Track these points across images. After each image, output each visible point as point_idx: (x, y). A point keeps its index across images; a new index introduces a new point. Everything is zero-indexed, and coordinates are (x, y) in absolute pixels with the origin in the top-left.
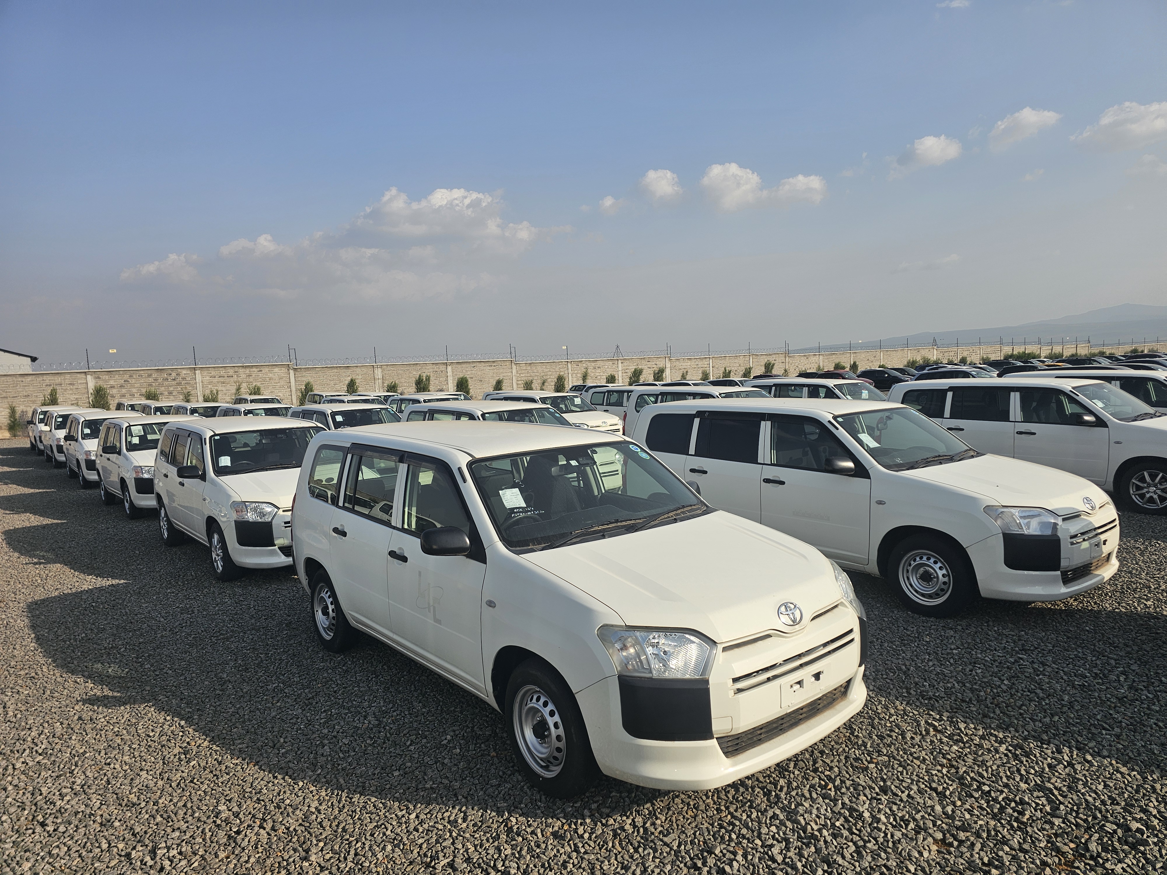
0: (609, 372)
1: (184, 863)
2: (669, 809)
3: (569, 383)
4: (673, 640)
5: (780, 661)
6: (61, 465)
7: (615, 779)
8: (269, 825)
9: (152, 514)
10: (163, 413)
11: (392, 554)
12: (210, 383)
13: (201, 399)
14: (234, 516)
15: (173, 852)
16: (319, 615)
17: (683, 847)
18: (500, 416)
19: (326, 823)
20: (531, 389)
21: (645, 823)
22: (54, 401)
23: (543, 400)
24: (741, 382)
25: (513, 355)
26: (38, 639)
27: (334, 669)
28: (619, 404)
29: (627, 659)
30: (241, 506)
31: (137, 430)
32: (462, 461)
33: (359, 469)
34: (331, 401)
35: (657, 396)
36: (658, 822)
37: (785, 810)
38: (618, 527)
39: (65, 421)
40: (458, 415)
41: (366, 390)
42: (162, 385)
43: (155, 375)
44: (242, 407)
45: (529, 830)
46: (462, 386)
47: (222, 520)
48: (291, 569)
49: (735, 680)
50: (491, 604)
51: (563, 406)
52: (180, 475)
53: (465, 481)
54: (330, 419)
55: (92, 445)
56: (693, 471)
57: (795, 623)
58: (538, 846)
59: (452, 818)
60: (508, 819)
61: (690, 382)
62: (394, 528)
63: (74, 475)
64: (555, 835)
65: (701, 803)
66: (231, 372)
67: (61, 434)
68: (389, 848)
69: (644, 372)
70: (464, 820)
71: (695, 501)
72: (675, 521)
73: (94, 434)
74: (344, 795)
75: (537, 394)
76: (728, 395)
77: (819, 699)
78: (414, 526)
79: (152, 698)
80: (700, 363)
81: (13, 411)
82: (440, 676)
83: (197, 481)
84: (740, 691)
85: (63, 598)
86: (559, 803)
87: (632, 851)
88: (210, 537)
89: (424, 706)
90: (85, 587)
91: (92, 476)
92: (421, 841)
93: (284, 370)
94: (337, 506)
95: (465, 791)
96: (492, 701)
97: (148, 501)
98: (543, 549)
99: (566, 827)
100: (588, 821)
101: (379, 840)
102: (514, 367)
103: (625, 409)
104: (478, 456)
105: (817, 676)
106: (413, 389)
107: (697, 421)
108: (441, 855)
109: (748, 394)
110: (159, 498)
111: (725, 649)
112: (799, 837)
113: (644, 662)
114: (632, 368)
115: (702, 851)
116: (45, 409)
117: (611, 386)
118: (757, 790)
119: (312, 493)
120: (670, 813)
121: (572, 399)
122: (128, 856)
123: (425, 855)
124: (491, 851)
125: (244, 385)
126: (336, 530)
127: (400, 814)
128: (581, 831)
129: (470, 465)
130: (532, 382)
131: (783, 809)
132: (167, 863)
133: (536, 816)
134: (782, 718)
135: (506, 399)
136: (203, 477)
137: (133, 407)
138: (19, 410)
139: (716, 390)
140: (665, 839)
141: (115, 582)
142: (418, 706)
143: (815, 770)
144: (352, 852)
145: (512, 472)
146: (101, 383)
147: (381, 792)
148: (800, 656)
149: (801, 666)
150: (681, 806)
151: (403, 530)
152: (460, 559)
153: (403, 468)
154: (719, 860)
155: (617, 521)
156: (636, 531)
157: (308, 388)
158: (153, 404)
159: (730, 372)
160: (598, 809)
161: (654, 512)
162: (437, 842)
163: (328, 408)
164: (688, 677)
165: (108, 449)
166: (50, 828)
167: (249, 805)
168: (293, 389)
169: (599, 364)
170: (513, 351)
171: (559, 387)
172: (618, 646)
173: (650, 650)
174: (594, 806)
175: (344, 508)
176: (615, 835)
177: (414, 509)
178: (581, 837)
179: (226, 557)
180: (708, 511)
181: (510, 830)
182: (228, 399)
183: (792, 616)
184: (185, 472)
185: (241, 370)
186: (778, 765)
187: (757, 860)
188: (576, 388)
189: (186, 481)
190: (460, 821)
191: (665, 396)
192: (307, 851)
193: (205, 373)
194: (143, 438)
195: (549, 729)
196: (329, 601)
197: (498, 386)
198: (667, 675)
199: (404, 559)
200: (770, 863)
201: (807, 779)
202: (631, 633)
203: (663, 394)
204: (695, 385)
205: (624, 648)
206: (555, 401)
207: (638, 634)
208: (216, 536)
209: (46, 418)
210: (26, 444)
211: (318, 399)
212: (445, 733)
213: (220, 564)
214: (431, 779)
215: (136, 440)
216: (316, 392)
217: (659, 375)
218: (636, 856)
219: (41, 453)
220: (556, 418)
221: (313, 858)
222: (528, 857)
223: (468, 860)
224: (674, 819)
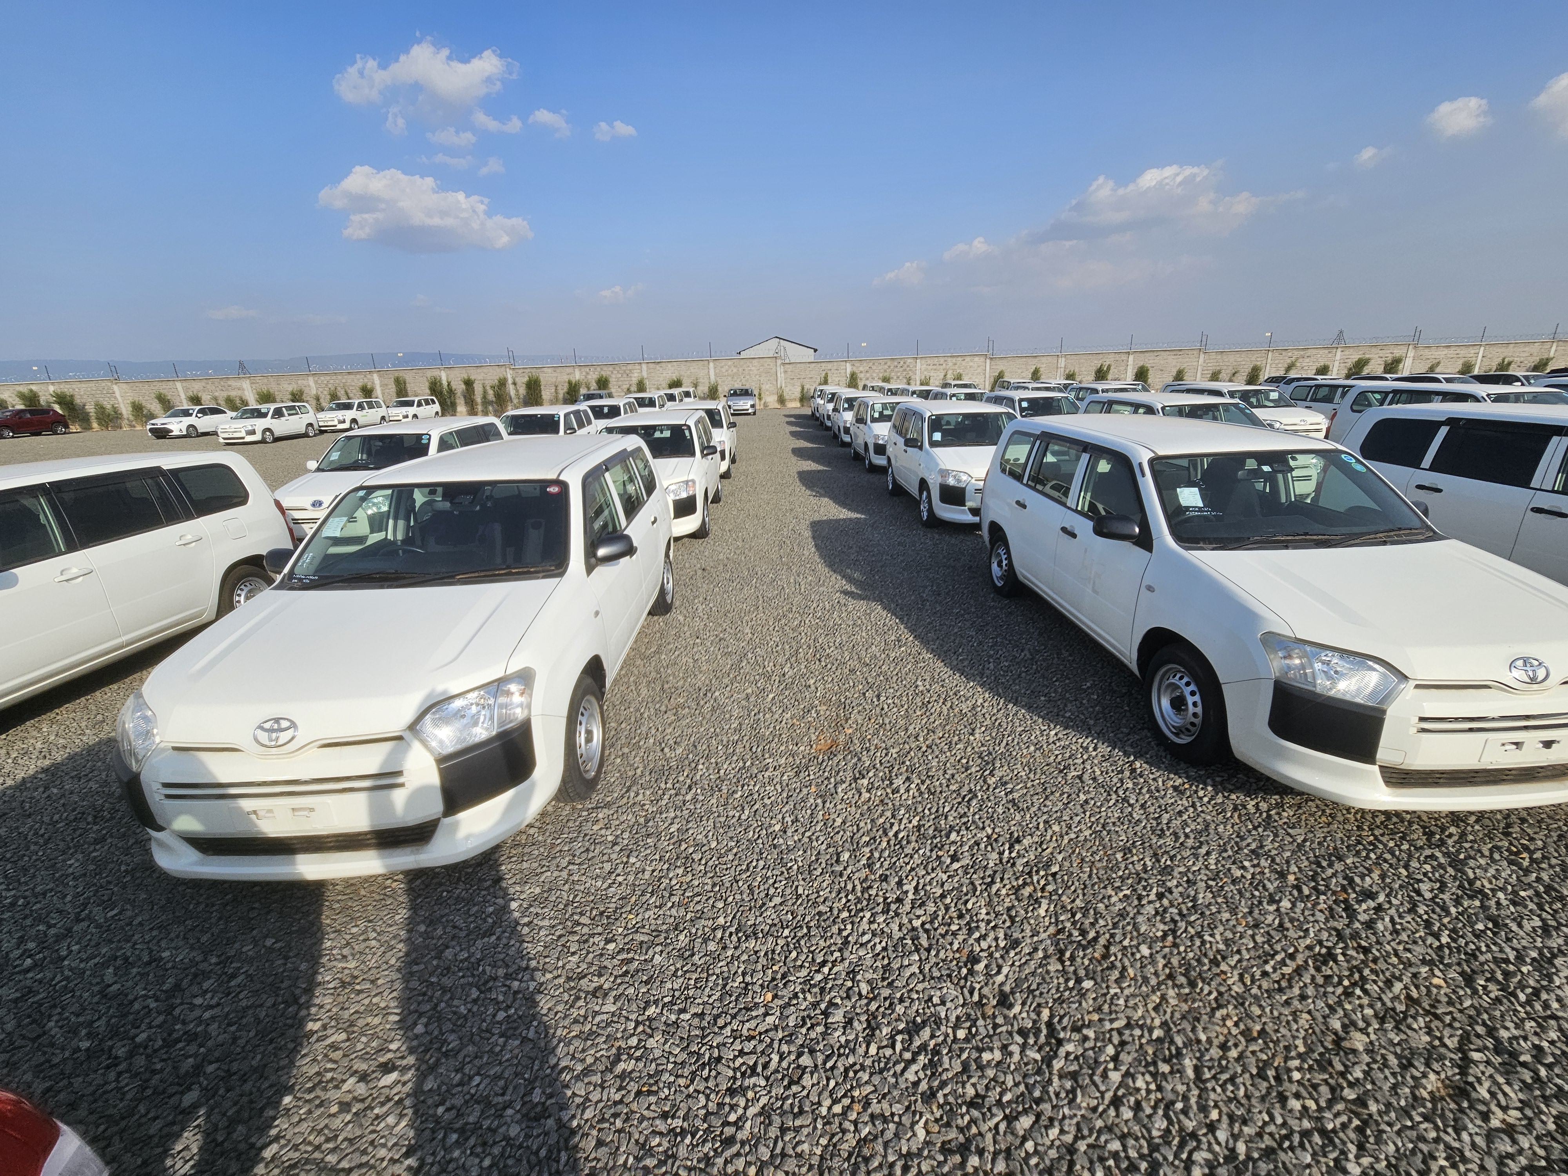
0: (1321, 363)
1: (895, 710)
2: (1300, 808)
3: (1265, 375)
4: (1351, 663)
5: (1496, 715)
6: (829, 429)
7: (1245, 764)
8: (949, 704)
9: (882, 471)
10: (892, 394)
11: (1064, 530)
12: (926, 370)
13: (918, 383)
14: (940, 480)
15: (890, 701)
16: (995, 566)
17: (1308, 844)
18: (1181, 412)
19: (987, 716)
20: (1217, 380)
21: (1269, 810)
22: (826, 382)
23: (1232, 394)
24: (1527, 378)
25: (1204, 343)
26: (816, 546)
27: (1001, 609)
28: (1328, 399)
29: (1289, 668)
30: (944, 473)
31: (878, 407)
32: (1144, 457)
33: (1045, 455)
34: (1017, 388)
35: (1387, 394)
36: (1285, 814)
37: (1449, 857)
38: (1306, 541)
39: (833, 397)
40: (1136, 407)
41: (1049, 378)
42: (892, 371)
43: (889, 363)
44: (949, 391)
45: (1151, 776)
46: (1141, 375)
47: (930, 482)
48: (977, 526)
49: (1422, 719)
50: (1150, 588)
51: (1254, 400)
52: (906, 444)
53: (1143, 475)
54: (1017, 404)
55: (848, 417)
56: (1420, 487)
57: (1533, 680)
58: (1158, 791)
59: (1085, 745)
60: (1133, 761)
61: (1440, 376)
62: (1069, 508)
63: (836, 437)
64: (1175, 788)
65: (1339, 814)
66: (942, 360)
67: (830, 406)
68: (1032, 748)
69: (1372, 362)
70: (1095, 749)
71: (1418, 524)
72: (1385, 543)
73: (851, 407)
74: (1002, 701)
75: (1224, 386)
76: (1500, 398)
77: (1542, 767)
78: (1086, 509)
79: (879, 599)
80: (1463, 352)
81: (803, 389)
82: (1087, 635)
83: (916, 450)
84: (1424, 730)
85: (829, 522)
86: (1182, 765)
87: (1250, 827)
88: (921, 493)
89: (1070, 655)
90: (842, 517)
91: (847, 439)
92: (1057, 752)
93: (982, 359)
94: (1022, 483)
95: (1098, 729)
96: (1134, 667)
97: (880, 461)
98: (1213, 549)
99: (1187, 786)
100: (1210, 788)
101: (1025, 740)
102: (1202, 356)
103: (1336, 406)
104: (1161, 453)
105: (1548, 744)
106: (1092, 377)
107: (1444, 431)
108: (1072, 768)
109: (1536, 399)
110: (889, 459)
111: (1417, 686)
112: (1461, 886)
113: (1309, 675)
114: (1355, 357)
115: (1330, 855)
116: (821, 387)
117: (1321, 379)
118: (1415, 826)
119: (1003, 471)
120: (1300, 811)
121: (1266, 393)
122: (864, 694)
123: (1059, 763)
124: (1115, 780)
125: (950, 372)
126: (1018, 503)
127: (1043, 728)
128: (1201, 793)
129: (1151, 462)
130: (1219, 372)
131: (1447, 854)
132: (886, 707)
133: (1159, 769)
134: (1477, 772)
135: (1189, 391)
136: (921, 448)
137: (873, 388)
138: (806, 387)
139: (1482, 390)
140: (1290, 831)
141: (859, 516)
142: (1065, 654)
143: (1507, 834)
144: (1005, 742)
145: (1188, 469)
146: (855, 369)
147: (1029, 708)
148: (1528, 717)
149: (1526, 728)
150: (1314, 809)
151: (1076, 511)
152: (1126, 545)
153: (1085, 457)
154: (1349, 869)
155: (1306, 534)
156: (1329, 547)
157: (1001, 375)
158: (887, 386)
159: (1509, 364)
160: (1222, 783)
161: (1356, 530)
162: (1070, 757)
163: (1017, 395)
164: (1358, 700)
165: (860, 420)
166: (823, 664)
167: (936, 687)
168: (987, 375)
169: (1309, 352)
170: (1204, 339)
171: (1252, 379)
172: (1280, 654)
173: (1318, 666)
174: (1218, 779)
175: (1027, 485)
176: (1235, 809)
177: (1089, 494)
178: (1201, 798)
179: (930, 510)
180: (1434, 537)
181: (1133, 771)
182: (937, 383)
183: (1531, 673)
184: (911, 443)
185: (949, 359)
186: (1452, 813)
187: (1397, 886)
188: (1273, 380)
189: (909, 449)
190: (1091, 749)
191: (1398, 396)
192: (973, 730)
193: (923, 361)
194: (881, 413)
195: (1186, 705)
196: (1004, 557)
197: (1179, 376)
198: (1332, 693)
199: (1074, 536)
200: (1413, 894)
201: (1490, 838)
202: (1301, 646)
203: (1396, 392)
204: (1448, 380)
205: (1289, 657)
206: (1245, 396)
207: (1308, 648)
208: (925, 493)
209: (822, 394)
210: (808, 412)
211: (1007, 386)
212: (1086, 680)
213: (925, 514)
214: (1070, 711)
215: (876, 415)
216: (1006, 379)
217: (1392, 366)
218: (1254, 832)
219: (817, 419)
220: (1246, 414)
221: (977, 736)
222: (1147, 796)
223: (1094, 779)
224: (1303, 817)
